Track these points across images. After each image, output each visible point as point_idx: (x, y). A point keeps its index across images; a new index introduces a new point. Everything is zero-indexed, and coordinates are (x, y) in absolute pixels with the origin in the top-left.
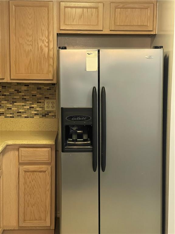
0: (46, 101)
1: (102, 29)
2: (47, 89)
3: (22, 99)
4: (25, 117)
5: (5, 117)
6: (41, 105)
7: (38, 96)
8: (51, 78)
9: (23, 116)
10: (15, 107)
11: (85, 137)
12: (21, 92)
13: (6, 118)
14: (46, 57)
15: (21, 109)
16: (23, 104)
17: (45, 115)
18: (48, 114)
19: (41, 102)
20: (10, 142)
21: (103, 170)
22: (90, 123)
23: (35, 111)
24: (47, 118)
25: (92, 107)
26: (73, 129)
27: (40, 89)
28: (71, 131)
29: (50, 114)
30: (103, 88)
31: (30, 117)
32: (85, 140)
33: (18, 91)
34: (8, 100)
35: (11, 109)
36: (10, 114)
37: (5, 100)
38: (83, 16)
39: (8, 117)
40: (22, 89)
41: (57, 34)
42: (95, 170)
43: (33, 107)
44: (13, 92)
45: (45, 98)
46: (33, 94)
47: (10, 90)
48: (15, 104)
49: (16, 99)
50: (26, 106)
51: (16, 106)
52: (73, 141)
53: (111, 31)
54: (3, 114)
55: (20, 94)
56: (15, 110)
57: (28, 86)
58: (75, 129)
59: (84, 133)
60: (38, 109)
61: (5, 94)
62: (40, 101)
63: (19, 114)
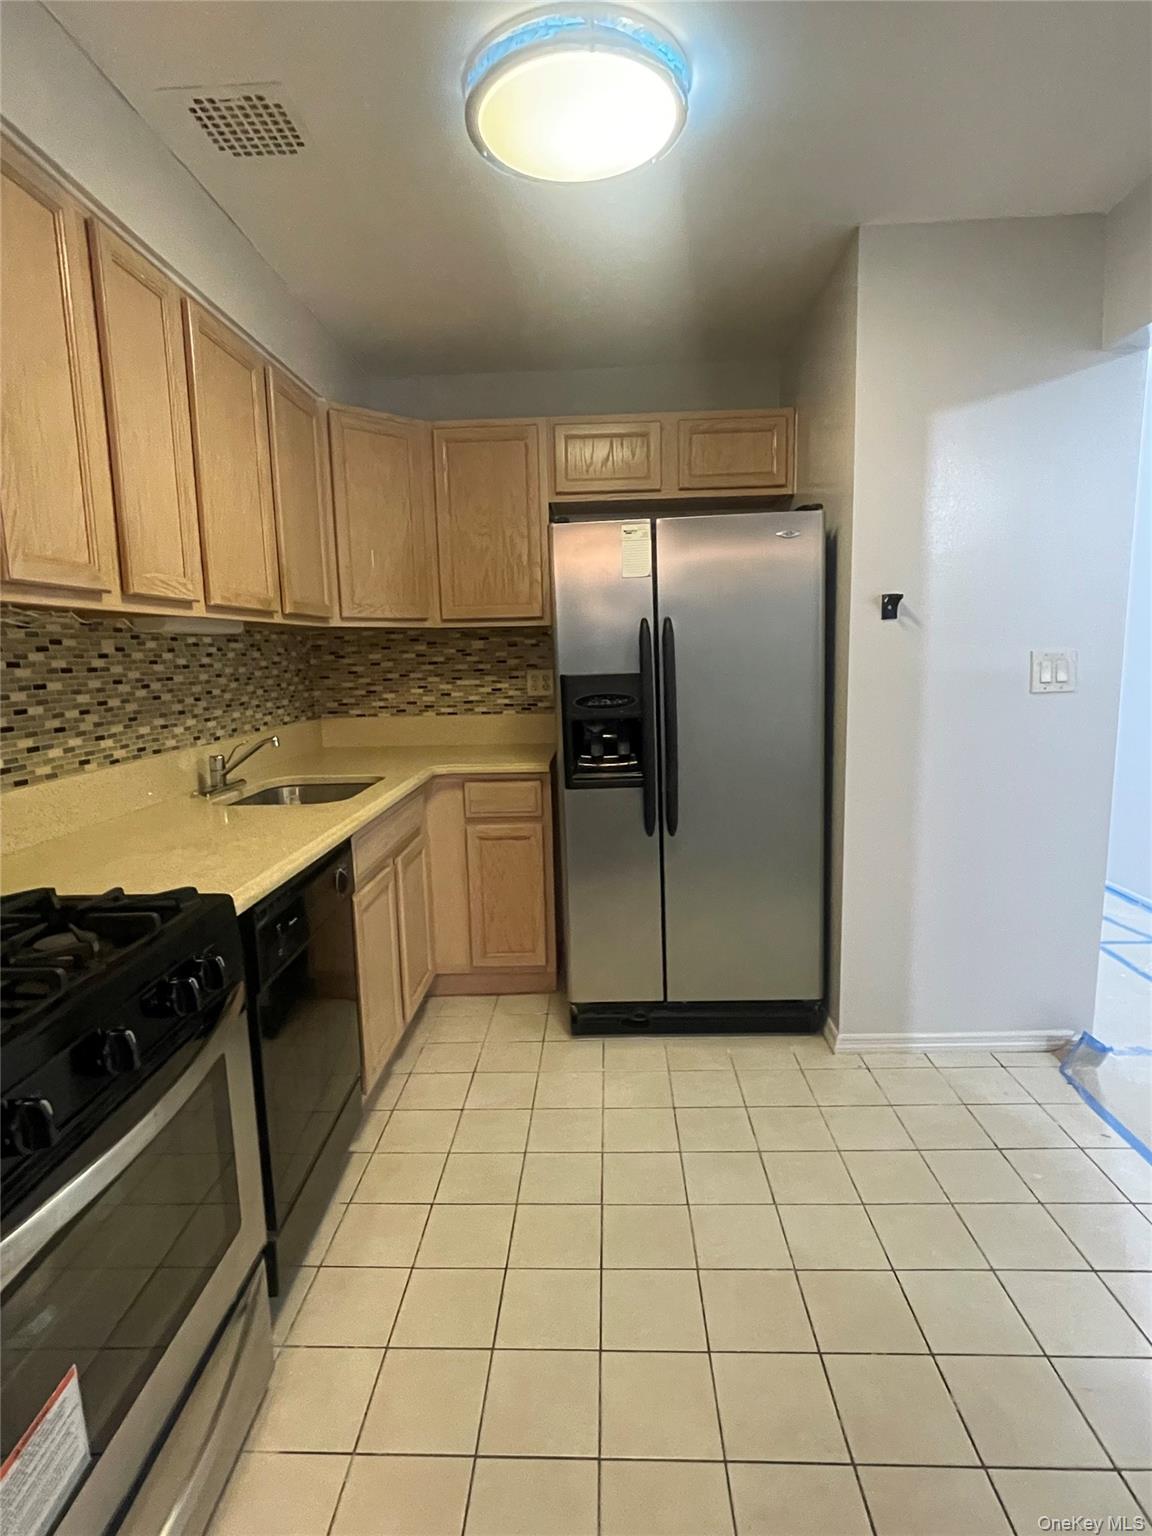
0: (531, 673)
1: (658, 487)
2: (533, 645)
3: (476, 670)
4: (483, 713)
5: (437, 714)
6: (519, 682)
7: (512, 662)
8: (538, 614)
9: (477, 710)
10: (460, 691)
11: (623, 749)
12: (469, 655)
13: (439, 717)
14: (525, 563)
15: (471, 695)
16: (477, 682)
17: (529, 707)
18: (536, 705)
19: (517, 677)
20: (441, 769)
21: (672, 832)
22: (636, 714)
23: (506, 698)
24: (536, 712)
25: (638, 672)
26: (591, 732)
27: (513, 645)
28: (587, 736)
29: (540, 704)
30: (667, 621)
31: (495, 713)
32: (622, 759)
33: (464, 653)
34: (442, 675)
35: (449, 695)
36: (449, 706)
37: (436, 676)
38: (611, 458)
39: (443, 714)
40: (474, 647)
41: (550, 504)
42: (649, 831)
43: (500, 690)
44: (453, 654)
45: (528, 666)
46: (499, 657)
47: (446, 651)
48: (459, 682)
49: (460, 670)
50: (483, 686)
51: (460, 688)
52: (591, 761)
53: (683, 492)
54: (433, 706)
55: (469, 658)
56: (460, 697)
57: (487, 639)
58: (596, 729)
59: (620, 739)
60: (511, 693)
61: (435, 659)
62: (515, 674)
63: (469, 706)
